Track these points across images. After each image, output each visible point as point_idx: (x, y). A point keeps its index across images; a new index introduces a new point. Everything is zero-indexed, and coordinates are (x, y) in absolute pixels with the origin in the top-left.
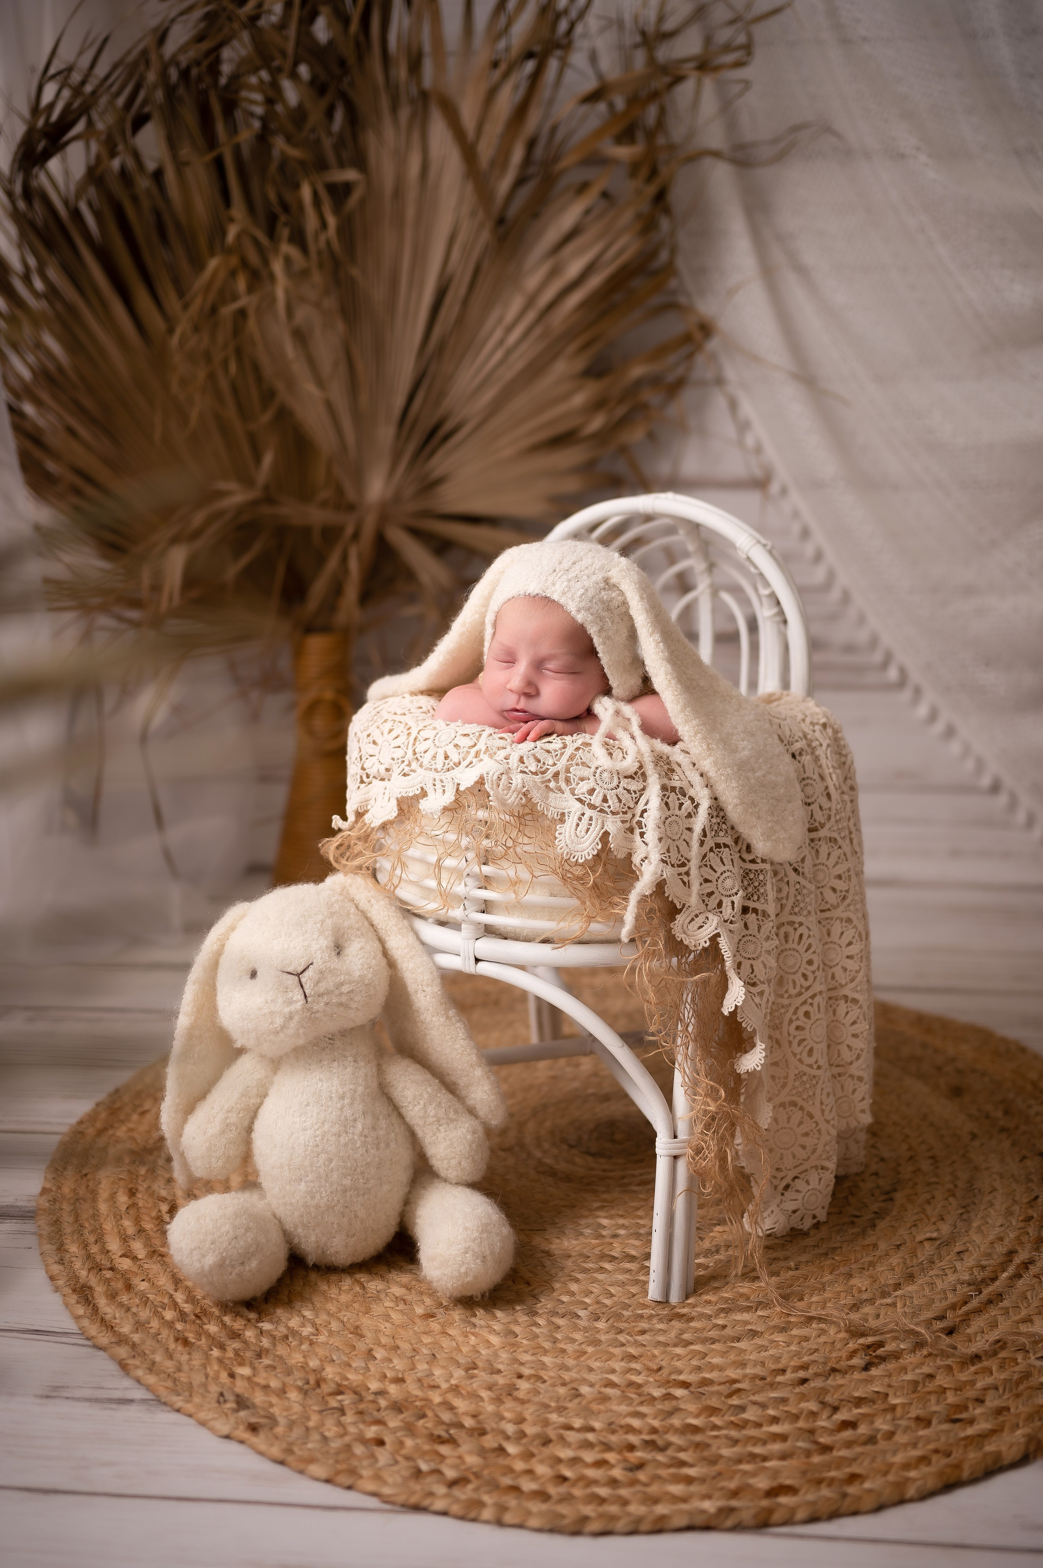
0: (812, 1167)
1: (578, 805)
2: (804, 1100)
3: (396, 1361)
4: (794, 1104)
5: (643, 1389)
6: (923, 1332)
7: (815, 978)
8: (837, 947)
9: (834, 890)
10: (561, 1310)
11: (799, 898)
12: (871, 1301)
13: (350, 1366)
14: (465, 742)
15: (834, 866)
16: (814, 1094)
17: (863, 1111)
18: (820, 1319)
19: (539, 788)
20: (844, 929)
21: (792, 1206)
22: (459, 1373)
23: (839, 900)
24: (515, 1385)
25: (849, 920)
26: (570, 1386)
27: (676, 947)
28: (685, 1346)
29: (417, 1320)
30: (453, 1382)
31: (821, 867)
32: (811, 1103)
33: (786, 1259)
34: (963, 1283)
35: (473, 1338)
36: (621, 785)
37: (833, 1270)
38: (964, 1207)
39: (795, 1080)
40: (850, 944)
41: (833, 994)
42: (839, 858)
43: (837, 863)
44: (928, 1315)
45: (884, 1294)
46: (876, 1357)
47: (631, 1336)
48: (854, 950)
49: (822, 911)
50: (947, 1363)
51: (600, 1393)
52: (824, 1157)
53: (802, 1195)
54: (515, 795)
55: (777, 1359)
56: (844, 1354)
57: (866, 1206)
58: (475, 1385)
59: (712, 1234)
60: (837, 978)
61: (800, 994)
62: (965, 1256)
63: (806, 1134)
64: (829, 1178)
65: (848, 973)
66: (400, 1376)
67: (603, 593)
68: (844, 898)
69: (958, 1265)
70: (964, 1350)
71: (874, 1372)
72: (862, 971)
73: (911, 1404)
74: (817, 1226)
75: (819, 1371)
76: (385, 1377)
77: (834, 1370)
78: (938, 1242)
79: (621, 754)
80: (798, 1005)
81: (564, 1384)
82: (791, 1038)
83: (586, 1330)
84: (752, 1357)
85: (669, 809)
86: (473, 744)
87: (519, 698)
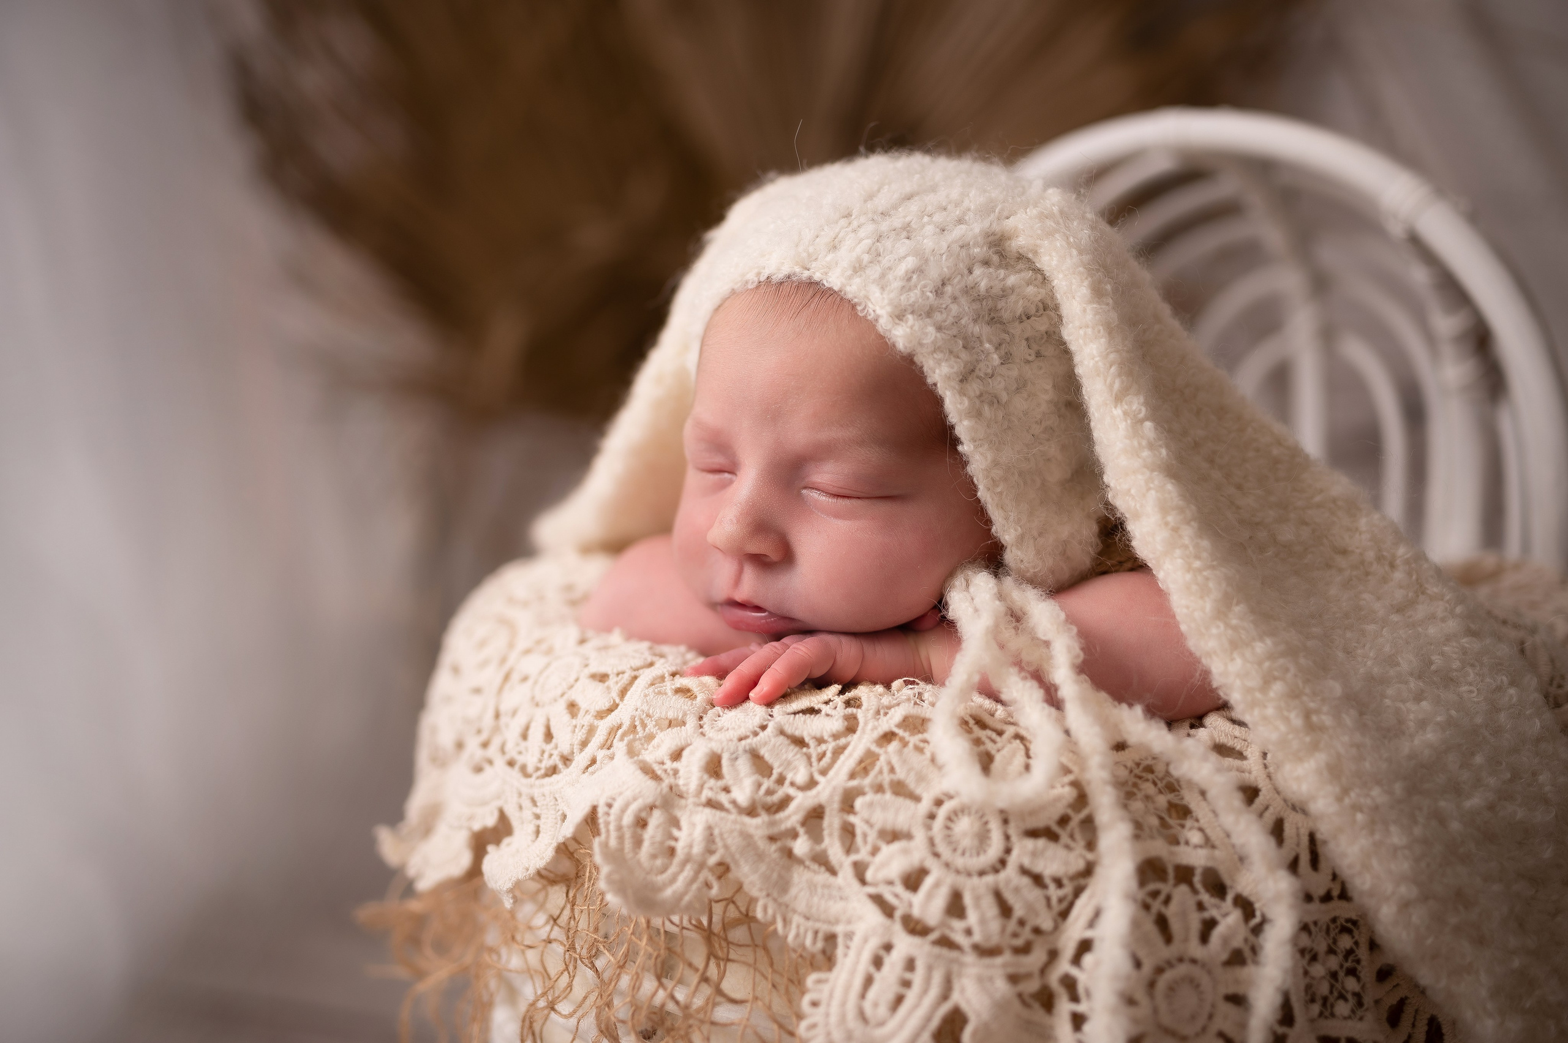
1: (873, 916)
14: (592, 697)
19: (760, 856)
36: (1013, 860)
54: (688, 872)
67: (978, 271)
79: (1020, 759)
85: (1168, 938)
86: (607, 705)
87: (740, 572)
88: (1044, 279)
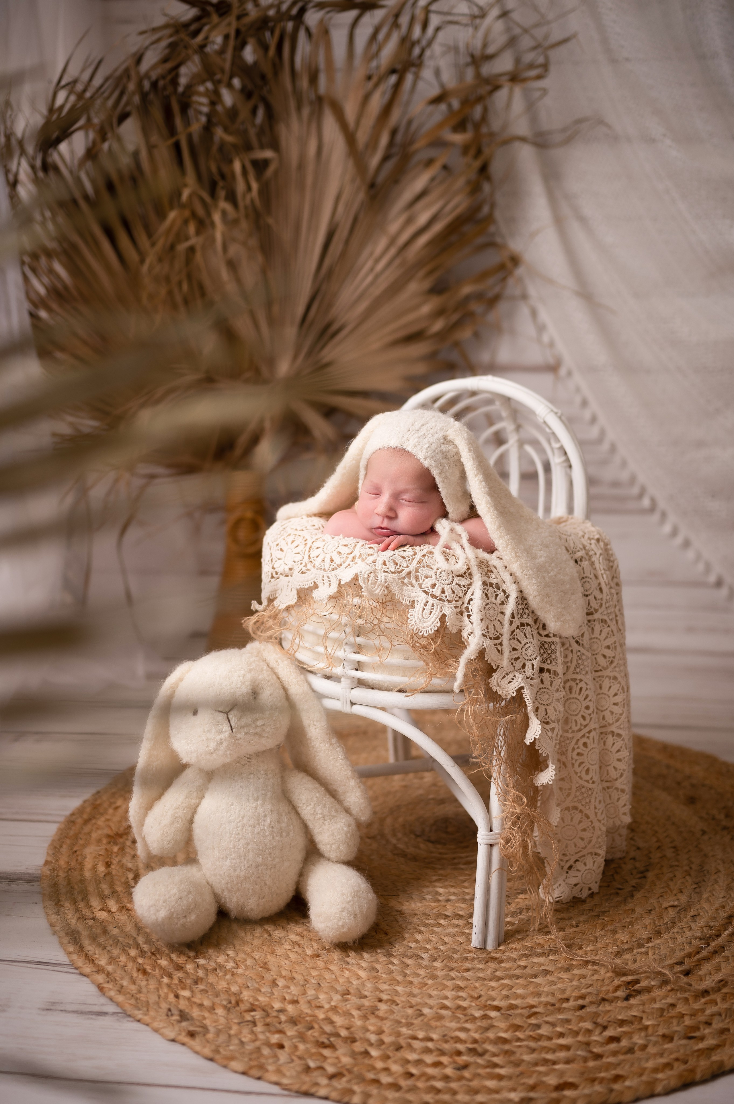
0: (588, 854)
1: (424, 595)
2: (582, 805)
3: (292, 988)
4: (575, 808)
5: (468, 1011)
6: (668, 973)
7: (591, 719)
8: (606, 697)
9: (604, 656)
10: (410, 953)
11: (580, 662)
12: (630, 950)
13: (260, 991)
14: (345, 550)
15: (605, 640)
16: (590, 801)
17: (625, 814)
18: (594, 963)
19: (397, 583)
20: (612, 684)
21: (574, 881)
22: (337, 997)
23: (608, 663)
24: (376, 1007)
25: (615, 678)
26: (417, 1007)
27: (492, 696)
28: (498, 981)
29: (308, 959)
30: (333, 1004)
31: (595, 640)
32: (587, 807)
33: (570, 919)
34: (696, 939)
35: (347, 972)
36: (454, 581)
37: (603, 927)
38: (697, 883)
39: (576, 791)
40: (616, 695)
41: (604, 730)
42: (608, 634)
43: (607, 638)
44: (671, 961)
45: (640, 945)
46: (634, 990)
47: (459, 973)
48: (618, 699)
49: (596, 671)
50: (684, 996)
51: (437, 1013)
52: (597, 846)
53: (581, 873)
54: (380, 588)
55: (563, 991)
56: (611, 988)
57: (627, 882)
58: (348, 1006)
59: (517, 900)
60: (607, 719)
61: (580, 730)
62: (698, 919)
63: (584, 830)
64: (600, 861)
65: (614, 715)
66: (296, 999)
67: (442, 446)
68: (612, 662)
69: (693, 925)
70: (697, 987)
71: (632, 1001)
72: (624, 714)
73: (659, 1025)
74: (592, 895)
75: (593, 1000)
76: (285, 999)
77: (604, 1000)
78: (678, 909)
79: (454, 560)
80: (578, 738)
81: (411, 1007)
82: (574, 761)
83: (427, 968)
84: (545, 989)
85: (488, 599)
86: (350, 551)
87: (383, 520)
88: (456, 447)
